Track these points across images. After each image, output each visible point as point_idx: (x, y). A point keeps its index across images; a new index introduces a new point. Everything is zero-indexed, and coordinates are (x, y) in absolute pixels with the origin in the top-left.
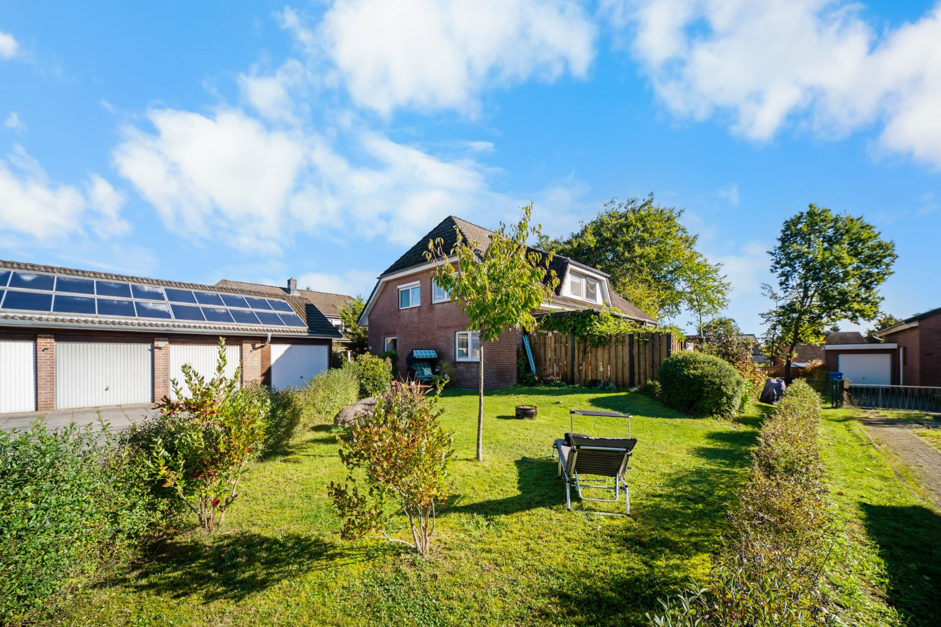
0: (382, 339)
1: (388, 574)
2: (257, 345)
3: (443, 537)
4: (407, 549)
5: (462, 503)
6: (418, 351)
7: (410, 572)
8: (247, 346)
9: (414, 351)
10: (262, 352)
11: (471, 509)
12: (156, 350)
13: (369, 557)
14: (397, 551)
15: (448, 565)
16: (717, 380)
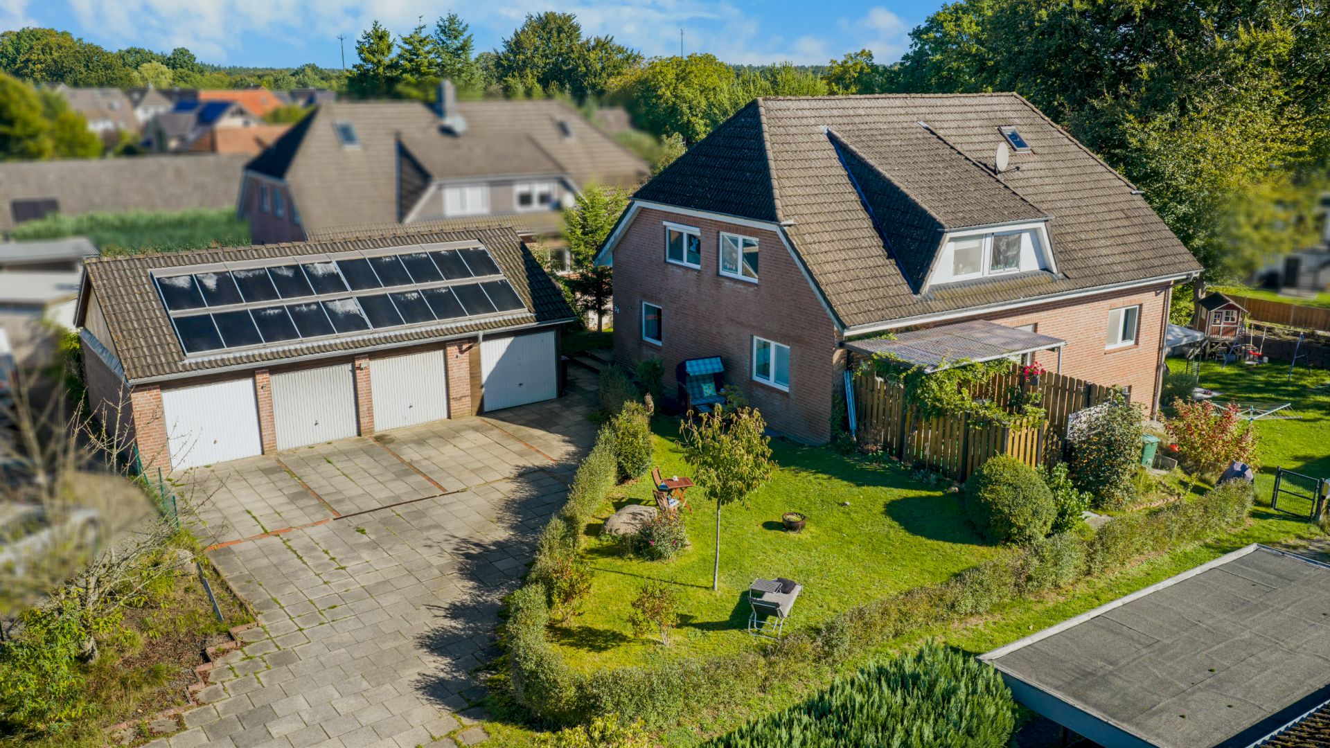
0: (637, 302)
1: (651, 650)
2: (465, 347)
3: (677, 639)
4: (659, 643)
5: (695, 622)
6: (694, 362)
7: (660, 652)
8: (453, 350)
9: (688, 363)
10: (470, 354)
11: (695, 626)
12: (358, 372)
13: (643, 644)
14: (655, 643)
15: (676, 651)
16: (1006, 510)
